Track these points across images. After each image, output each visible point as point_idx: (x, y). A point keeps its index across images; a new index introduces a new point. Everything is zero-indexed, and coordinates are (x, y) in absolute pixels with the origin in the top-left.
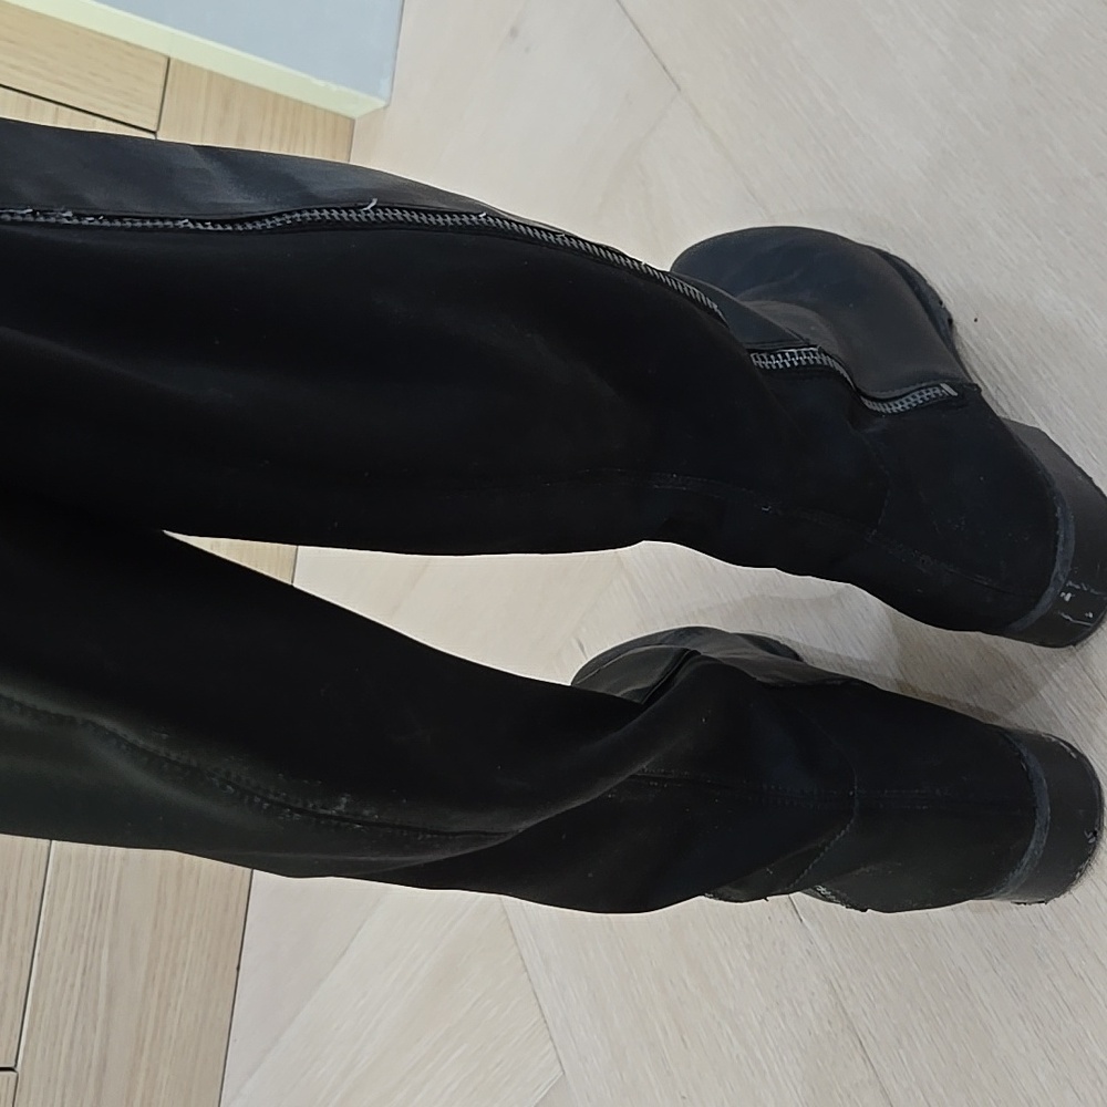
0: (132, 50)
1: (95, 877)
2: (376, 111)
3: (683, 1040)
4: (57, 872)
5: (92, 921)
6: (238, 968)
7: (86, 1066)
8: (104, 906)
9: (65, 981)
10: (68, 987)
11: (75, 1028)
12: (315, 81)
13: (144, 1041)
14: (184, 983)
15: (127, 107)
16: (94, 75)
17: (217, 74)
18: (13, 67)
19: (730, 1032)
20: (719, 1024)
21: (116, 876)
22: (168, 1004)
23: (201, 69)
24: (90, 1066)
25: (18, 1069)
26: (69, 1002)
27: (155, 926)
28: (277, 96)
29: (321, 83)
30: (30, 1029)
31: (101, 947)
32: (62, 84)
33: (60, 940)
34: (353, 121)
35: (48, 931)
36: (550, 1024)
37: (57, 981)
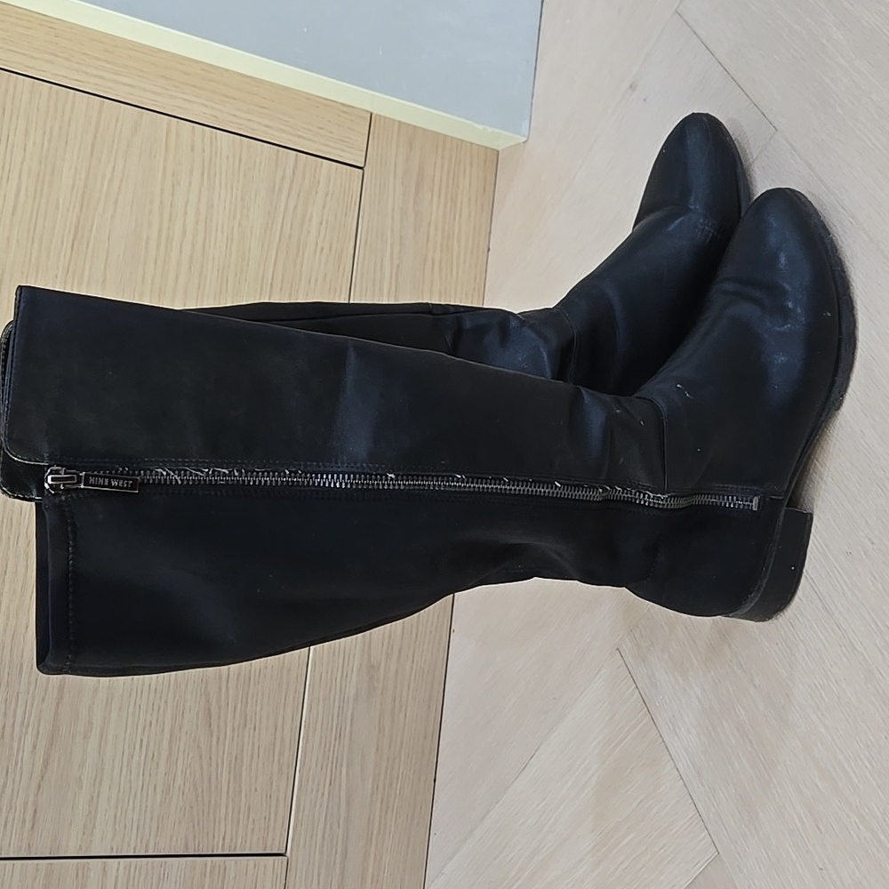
0: (346, 109)
1: (336, 713)
2: (519, 144)
3: (818, 828)
4: (310, 710)
5: (334, 746)
6: (435, 780)
7: (334, 853)
8: (342, 736)
9: (318, 791)
10: (320, 795)
11: (325, 824)
12: (476, 125)
13: (372, 834)
14: (398, 792)
15: (344, 151)
16: (321, 128)
17: (404, 123)
18: (267, 126)
19: (857, 821)
20: (848, 815)
21: (349, 714)
22: (388, 807)
23: (393, 120)
24: (336, 853)
25: (288, 853)
26: (321, 805)
27: (377, 750)
28: (445, 136)
29: (481, 127)
30: (295, 827)
31: (342, 765)
32: (300, 136)
33: (314, 760)
34: (498, 152)
35: (305, 754)
36: (704, 817)
37: (312, 790)
